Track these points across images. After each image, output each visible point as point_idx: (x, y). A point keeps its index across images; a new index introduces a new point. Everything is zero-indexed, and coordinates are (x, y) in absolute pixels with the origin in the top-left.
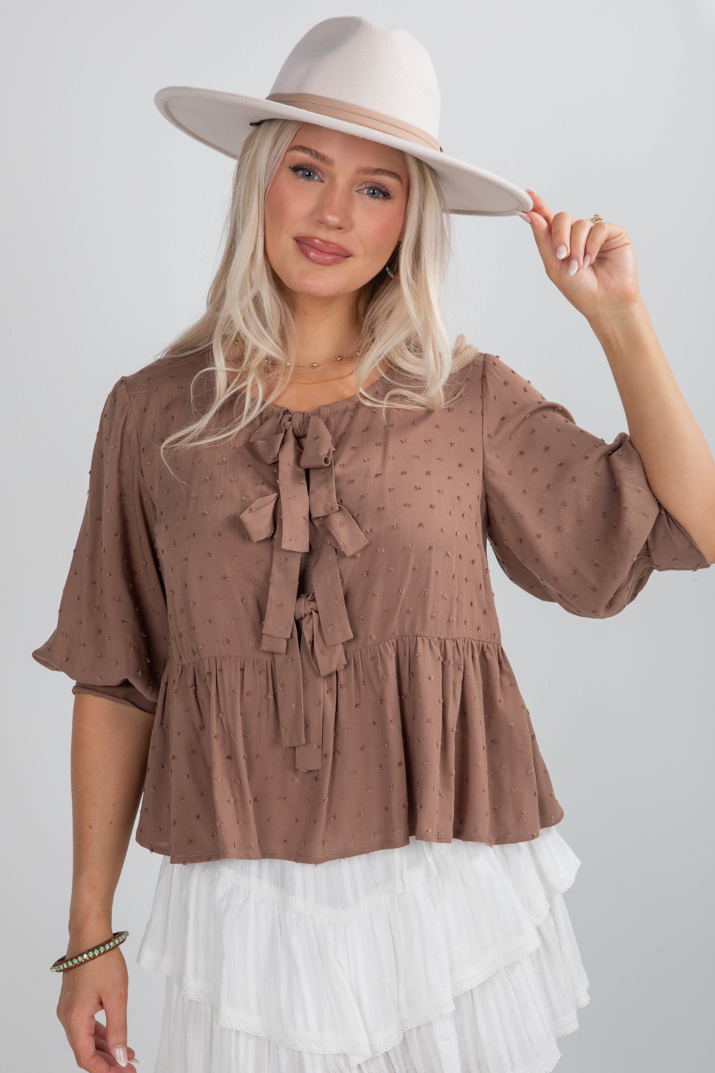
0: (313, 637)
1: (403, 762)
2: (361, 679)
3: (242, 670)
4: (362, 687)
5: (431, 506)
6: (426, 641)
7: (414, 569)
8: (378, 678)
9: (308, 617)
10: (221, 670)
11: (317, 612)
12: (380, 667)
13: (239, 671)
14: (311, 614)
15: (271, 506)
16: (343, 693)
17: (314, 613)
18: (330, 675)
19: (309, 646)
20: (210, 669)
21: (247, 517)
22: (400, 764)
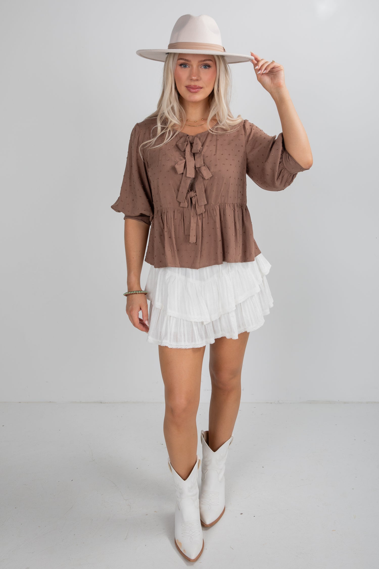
0: (195, 203)
1: (221, 240)
2: (209, 215)
3: (174, 212)
4: (209, 218)
5: (230, 165)
6: (228, 205)
7: (225, 183)
8: (214, 215)
9: (194, 197)
10: (168, 212)
11: (196, 195)
12: (215, 212)
13: (173, 212)
14: (195, 196)
15: (184, 163)
16: (204, 220)
17: (196, 196)
18: (200, 214)
19: (194, 206)
20: (164, 211)
21: (177, 166)
22: (220, 240)
